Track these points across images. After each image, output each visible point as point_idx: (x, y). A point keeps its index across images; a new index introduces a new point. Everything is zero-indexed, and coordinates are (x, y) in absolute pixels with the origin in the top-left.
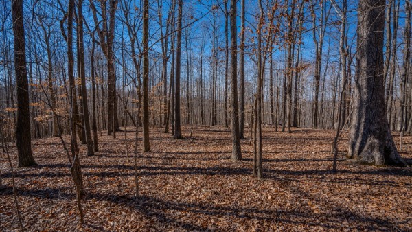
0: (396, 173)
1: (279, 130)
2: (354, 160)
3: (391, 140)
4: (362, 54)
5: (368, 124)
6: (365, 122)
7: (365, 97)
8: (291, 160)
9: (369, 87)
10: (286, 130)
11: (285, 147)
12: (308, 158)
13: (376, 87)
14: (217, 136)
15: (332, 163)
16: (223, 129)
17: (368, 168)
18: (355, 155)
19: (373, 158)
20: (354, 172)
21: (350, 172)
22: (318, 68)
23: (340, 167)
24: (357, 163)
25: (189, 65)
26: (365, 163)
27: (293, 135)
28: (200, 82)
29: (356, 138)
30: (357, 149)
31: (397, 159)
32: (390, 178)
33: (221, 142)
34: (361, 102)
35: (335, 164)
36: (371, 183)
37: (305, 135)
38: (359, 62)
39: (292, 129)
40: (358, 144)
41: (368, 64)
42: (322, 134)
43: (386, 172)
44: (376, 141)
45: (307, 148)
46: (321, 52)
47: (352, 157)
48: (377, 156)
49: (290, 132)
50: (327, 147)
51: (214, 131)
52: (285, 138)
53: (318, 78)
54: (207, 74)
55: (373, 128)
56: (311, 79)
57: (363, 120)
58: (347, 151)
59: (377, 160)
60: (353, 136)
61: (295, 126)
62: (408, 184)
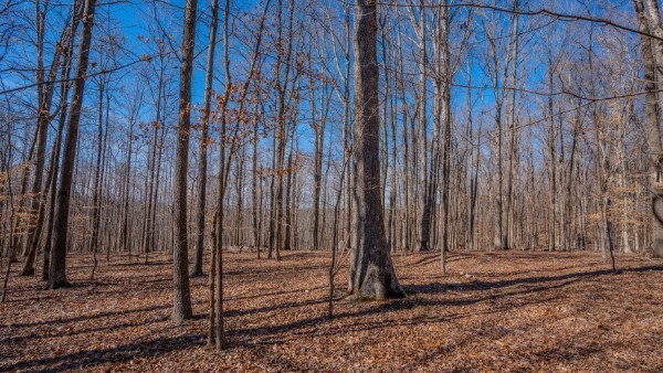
0: (396, 307)
1: (262, 255)
2: (354, 297)
3: (390, 266)
4: (358, 158)
5: (368, 245)
6: (365, 244)
7: (363, 211)
8: (274, 308)
9: (366, 200)
10: (274, 254)
11: (268, 286)
12: (299, 300)
13: (373, 199)
14: (151, 272)
15: (327, 304)
16: (165, 259)
17: (369, 305)
18: (356, 289)
19: (374, 291)
20: (354, 315)
21: (348, 315)
22: (318, 165)
23: (338, 309)
24: (357, 300)
25: (102, 137)
26: (365, 300)
27: (283, 263)
28: (126, 170)
29: (356, 265)
30: (357, 280)
31: (397, 288)
32: (391, 314)
33: (159, 285)
34: (360, 218)
35: (331, 305)
36: (371, 326)
37: (300, 263)
38: (355, 166)
39: (283, 253)
40: (358, 274)
41: (365, 170)
42: (321, 260)
43: (386, 308)
44: (376, 268)
45: (300, 285)
46: (322, 144)
47: (352, 293)
48: (378, 286)
49: (280, 259)
50: (325, 280)
51: (147, 263)
52: (270, 270)
53: (318, 178)
54: (141, 157)
55: (372, 252)
56: (310, 179)
57: (362, 242)
58: (347, 284)
59: (378, 293)
60: (352, 263)
61: (287, 248)
62: (405, 320)
